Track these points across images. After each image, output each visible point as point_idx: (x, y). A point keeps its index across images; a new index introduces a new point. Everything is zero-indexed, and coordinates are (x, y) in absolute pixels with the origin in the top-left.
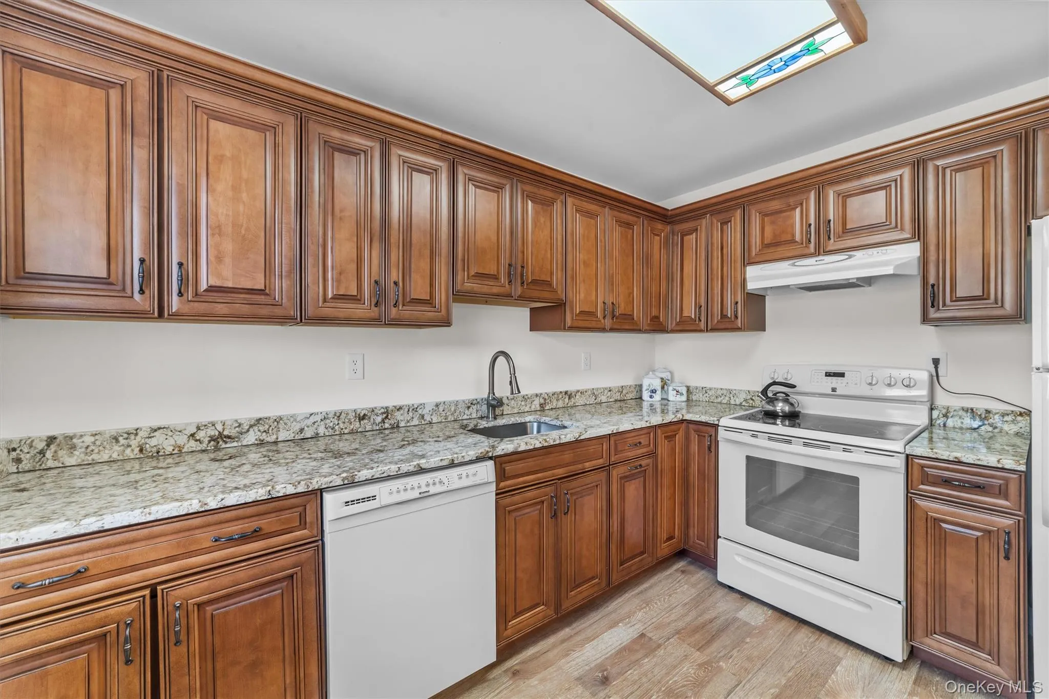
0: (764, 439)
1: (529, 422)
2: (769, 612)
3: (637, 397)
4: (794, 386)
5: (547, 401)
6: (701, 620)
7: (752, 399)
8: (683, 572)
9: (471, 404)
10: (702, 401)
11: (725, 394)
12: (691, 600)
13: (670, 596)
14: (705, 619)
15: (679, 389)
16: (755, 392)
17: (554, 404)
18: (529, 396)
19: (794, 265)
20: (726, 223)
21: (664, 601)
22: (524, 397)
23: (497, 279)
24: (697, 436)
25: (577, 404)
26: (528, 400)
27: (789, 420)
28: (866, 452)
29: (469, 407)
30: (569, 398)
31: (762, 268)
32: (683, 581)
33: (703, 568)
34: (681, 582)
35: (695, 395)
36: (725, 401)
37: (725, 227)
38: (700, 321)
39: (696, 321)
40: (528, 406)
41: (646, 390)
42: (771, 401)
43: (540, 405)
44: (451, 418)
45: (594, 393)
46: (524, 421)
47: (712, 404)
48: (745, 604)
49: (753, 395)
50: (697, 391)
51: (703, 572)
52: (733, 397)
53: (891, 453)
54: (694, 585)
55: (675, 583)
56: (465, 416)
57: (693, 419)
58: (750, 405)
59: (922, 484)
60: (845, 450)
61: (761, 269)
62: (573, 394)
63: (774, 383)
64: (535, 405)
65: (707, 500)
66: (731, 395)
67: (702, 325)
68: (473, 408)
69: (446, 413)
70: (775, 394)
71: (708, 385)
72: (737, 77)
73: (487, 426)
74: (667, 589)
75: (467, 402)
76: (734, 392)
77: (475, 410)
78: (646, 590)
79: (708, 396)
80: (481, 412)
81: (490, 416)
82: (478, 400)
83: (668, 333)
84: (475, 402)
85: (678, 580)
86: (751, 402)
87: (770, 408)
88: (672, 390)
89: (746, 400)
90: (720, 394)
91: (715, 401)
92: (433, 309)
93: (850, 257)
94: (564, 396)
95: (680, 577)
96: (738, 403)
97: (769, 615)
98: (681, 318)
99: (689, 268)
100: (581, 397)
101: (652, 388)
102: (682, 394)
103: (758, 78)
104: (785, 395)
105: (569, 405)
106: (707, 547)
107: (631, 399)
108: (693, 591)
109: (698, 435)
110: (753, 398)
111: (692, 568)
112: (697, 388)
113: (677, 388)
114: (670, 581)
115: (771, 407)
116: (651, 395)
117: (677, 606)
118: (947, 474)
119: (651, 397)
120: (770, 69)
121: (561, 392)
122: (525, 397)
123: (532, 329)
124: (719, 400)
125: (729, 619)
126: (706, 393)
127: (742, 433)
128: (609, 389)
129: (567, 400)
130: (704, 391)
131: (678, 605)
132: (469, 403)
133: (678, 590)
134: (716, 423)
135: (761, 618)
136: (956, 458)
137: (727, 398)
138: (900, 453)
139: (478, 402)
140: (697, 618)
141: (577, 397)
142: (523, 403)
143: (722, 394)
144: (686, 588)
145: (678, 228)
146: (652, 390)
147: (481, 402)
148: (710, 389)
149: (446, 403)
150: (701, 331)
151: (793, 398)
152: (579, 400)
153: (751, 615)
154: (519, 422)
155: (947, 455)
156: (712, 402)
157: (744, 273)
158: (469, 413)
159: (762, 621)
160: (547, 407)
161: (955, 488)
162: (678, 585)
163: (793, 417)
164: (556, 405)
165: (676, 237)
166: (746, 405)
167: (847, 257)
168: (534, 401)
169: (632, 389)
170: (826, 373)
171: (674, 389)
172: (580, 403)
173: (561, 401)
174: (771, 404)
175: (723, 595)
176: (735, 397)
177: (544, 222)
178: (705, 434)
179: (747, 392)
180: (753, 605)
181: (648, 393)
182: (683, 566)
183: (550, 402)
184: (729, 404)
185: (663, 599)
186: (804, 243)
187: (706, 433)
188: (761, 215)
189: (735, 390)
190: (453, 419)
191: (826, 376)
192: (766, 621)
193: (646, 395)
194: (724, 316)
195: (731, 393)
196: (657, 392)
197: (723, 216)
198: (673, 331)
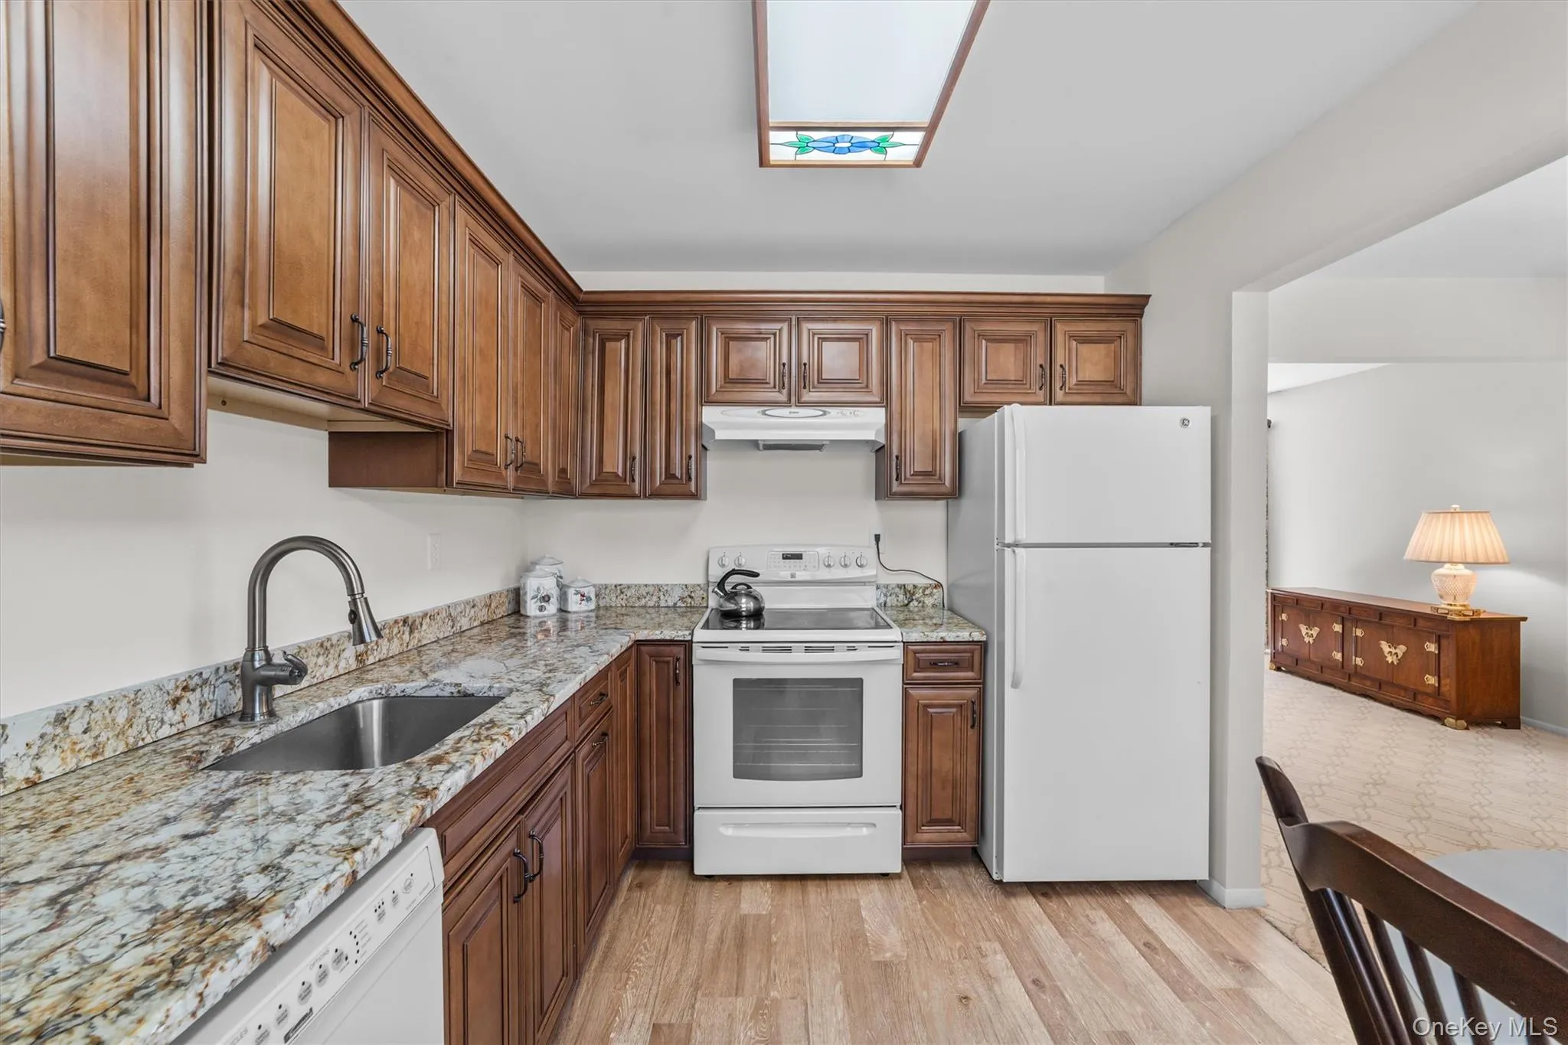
0: (758, 651)
1: (358, 702)
2: (768, 886)
3: (510, 613)
4: (756, 575)
5: (369, 647)
6: (710, 946)
7: (691, 597)
8: (640, 886)
9: (185, 689)
10: (616, 607)
11: (651, 593)
12: (677, 924)
13: (648, 935)
14: (712, 943)
15: (585, 591)
16: (694, 586)
17: (384, 651)
18: (334, 642)
19: (764, 413)
20: (676, 336)
21: (646, 949)
22: (322, 645)
23: (323, 348)
24: (654, 663)
25: (424, 643)
26: (332, 651)
27: (754, 621)
28: (869, 647)
29: (176, 701)
30: (411, 632)
31: (724, 411)
32: (648, 901)
33: (661, 867)
34: (648, 905)
35: (604, 598)
36: (651, 604)
37: (673, 341)
38: (633, 481)
39: (625, 481)
40: (332, 665)
41: (533, 598)
42: (732, 596)
43: (357, 657)
44: (114, 747)
45: (449, 614)
46: (345, 703)
47: (631, 609)
48: (738, 891)
49: (692, 590)
50: (608, 591)
51: (665, 873)
52: (664, 595)
53: (888, 644)
54: (666, 900)
55: (641, 910)
56: (166, 727)
57: (649, 638)
58: (689, 605)
59: (915, 672)
60: (850, 649)
61: (722, 413)
62: (417, 622)
63: (733, 572)
64: (346, 659)
65: (672, 759)
66: (661, 593)
67: (637, 487)
68: (189, 701)
69: (96, 738)
70: (734, 588)
71: (625, 581)
72: (799, 133)
73: (257, 739)
74: (637, 926)
75: (170, 686)
76: (665, 588)
77: (195, 705)
78: (609, 947)
79: (625, 597)
80: (213, 707)
81: (257, 712)
82: (205, 676)
83: (577, 498)
84: (196, 680)
85: (642, 904)
86: (689, 600)
87: (731, 606)
88: (575, 594)
89: (682, 599)
90: (644, 593)
91: (637, 605)
92: (140, 406)
93: (825, 413)
94: (402, 629)
95: (640, 896)
96: (671, 604)
97: (771, 890)
98: (599, 475)
99: (615, 394)
100: (430, 625)
101: (543, 593)
102: (589, 599)
103: (814, 148)
104: (746, 587)
105: (410, 648)
106: (674, 832)
107: (503, 617)
108: (672, 908)
109: (657, 662)
110: (693, 595)
111: (647, 874)
112: (606, 588)
113: (582, 590)
114: (632, 911)
115: (733, 606)
116: (542, 606)
117: (667, 947)
118: (934, 656)
119: (541, 609)
120: (834, 144)
121: (396, 622)
122: (325, 644)
123: (335, 481)
124: (643, 601)
125: (738, 923)
126: (622, 593)
127: (727, 647)
128: (472, 604)
129: (406, 637)
130: (619, 592)
131: (668, 943)
132: (177, 687)
133: (653, 920)
134: (689, 638)
135: (766, 899)
136: (942, 638)
137: (655, 599)
138: (896, 642)
139: (206, 682)
140: (703, 949)
141: (424, 627)
142: (321, 660)
143: (647, 593)
144: (660, 911)
145: (593, 324)
146: (543, 597)
147: (213, 679)
148: (629, 587)
149: (96, 705)
150: (634, 496)
151: (757, 589)
152: (428, 633)
153: (755, 901)
154: (336, 707)
155: (935, 636)
156: (632, 607)
157: (699, 415)
158: (177, 718)
159: (769, 903)
160: (371, 660)
161: (944, 669)
162: (646, 911)
163: (756, 617)
164: (388, 650)
165: (591, 340)
166: (683, 605)
167: (821, 413)
168: (344, 650)
169: (504, 599)
170: (783, 555)
171: (577, 593)
172: (429, 639)
173: (395, 640)
174: (732, 601)
175: (709, 893)
176: (667, 595)
177: (420, 240)
178: (668, 659)
179: (684, 587)
180: (747, 886)
181: (536, 602)
182: (634, 879)
183: (375, 647)
184: (659, 607)
185: (642, 947)
186: (777, 387)
187: (670, 657)
188: (723, 336)
189: (667, 585)
190: (122, 748)
191: (784, 558)
192: (772, 900)
193: (531, 608)
194: (669, 475)
195: (660, 590)
196: (552, 599)
197: (670, 325)
198: (584, 496)
